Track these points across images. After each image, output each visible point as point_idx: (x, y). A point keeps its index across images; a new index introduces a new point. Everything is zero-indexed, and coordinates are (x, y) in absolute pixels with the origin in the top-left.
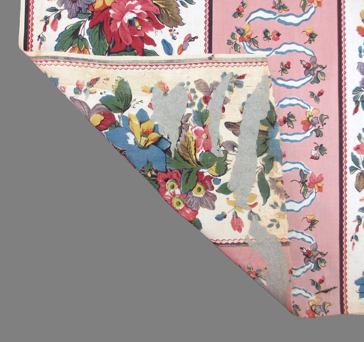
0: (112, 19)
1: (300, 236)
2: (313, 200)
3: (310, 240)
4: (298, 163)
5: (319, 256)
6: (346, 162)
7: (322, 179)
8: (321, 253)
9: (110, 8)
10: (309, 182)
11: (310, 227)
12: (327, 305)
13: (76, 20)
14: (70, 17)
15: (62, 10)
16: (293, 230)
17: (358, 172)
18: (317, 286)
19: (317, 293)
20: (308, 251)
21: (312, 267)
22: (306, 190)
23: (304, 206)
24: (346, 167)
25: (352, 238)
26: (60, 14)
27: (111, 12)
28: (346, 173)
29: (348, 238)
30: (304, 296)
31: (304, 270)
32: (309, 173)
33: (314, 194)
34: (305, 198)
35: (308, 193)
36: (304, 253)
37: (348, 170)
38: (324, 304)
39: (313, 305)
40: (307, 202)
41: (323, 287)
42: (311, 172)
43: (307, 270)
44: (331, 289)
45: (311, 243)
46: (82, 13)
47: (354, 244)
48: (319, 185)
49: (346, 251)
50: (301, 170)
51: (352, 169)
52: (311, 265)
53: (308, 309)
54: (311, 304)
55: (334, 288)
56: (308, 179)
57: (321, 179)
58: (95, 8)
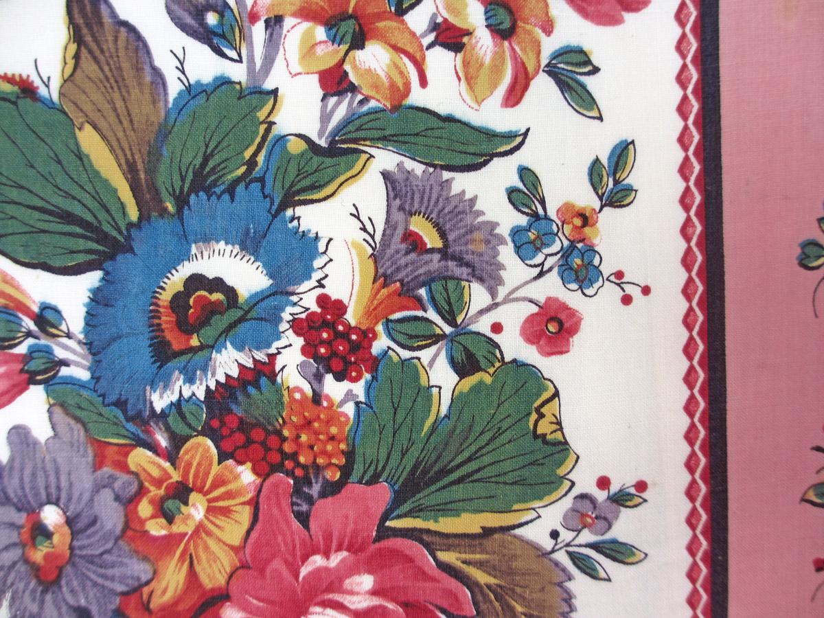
9: (223, 596)
58: (155, 605)
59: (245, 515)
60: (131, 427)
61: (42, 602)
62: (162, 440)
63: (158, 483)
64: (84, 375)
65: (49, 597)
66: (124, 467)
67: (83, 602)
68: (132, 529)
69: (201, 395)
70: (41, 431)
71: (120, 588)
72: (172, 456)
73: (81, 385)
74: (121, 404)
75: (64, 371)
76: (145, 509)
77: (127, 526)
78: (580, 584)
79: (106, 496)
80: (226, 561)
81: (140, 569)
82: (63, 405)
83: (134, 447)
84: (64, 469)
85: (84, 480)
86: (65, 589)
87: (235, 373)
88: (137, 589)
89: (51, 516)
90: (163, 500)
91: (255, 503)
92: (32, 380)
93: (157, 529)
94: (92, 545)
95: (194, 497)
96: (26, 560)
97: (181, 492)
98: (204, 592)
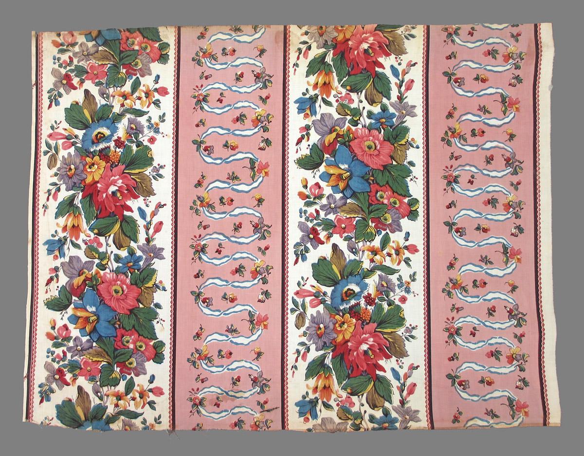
0: (99, 191)
1: (248, 365)
2: (259, 336)
3: (257, 368)
4: (247, 305)
5: (264, 382)
6: (287, 304)
7: (267, 318)
8: (266, 379)
9: (98, 182)
10: (256, 320)
11: (256, 358)
12: (269, 422)
13: (72, 192)
14: (67, 190)
15: (61, 184)
16: (243, 360)
17: (298, 312)
18: (262, 407)
19: (261, 412)
20: (255, 377)
21: (259, 391)
22: (253, 328)
23: (252, 341)
24: (287, 309)
25: (293, 367)
26: (59, 187)
27: (99, 185)
28: (287, 314)
29: (289, 367)
30: (250, 414)
31: (252, 392)
32: (256, 313)
33: (260, 331)
34: (253, 334)
35: (256, 330)
36: (252, 379)
37: (289, 311)
38: (267, 421)
39: (257, 421)
40: (254, 337)
41: (267, 407)
42: (258, 313)
43: (254, 393)
44: (274, 409)
45: (257, 371)
46: (76, 186)
47: (294, 372)
48: (265, 323)
49: (287, 379)
50: (250, 311)
51: (293, 311)
52: (258, 389)
53: (252, 424)
54: (255, 420)
55: (276, 408)
56: (255, 318)
57: (266, 318)
58: (86, 182)
59: (353, 327)
60: (337, 312)
62: (341, 314)
63: (340, 321)
64: (330, 303)
65: (319, 340)
66: (335, 318)
67: (325, 341)
68: (335, 329)
69: (348, 307)
70: (322, 312)
71: (332, 339)
72: (343, 317)
73: (329, 304)
74: (335, 308)
75: (327, 302)
76: (337, 325)
77: (334, 328)
78: (406, 342)
79: (331, 323)
80: (350, 335)
81: (335, 336)
82: (326, 307)
83: (336, 315)
84: (325, 318)
85: (328, 320)
86: (322, 338)
87: (354, 304)
88: (334, 339)
89: (322, 326)
90: (340, 324)
91: (355, 325)
92: (321, 303)
93: (339, 329)
94: (328, 331)
95: (345, 324)
96: (316, 333)
97: (343, 323)
98: (346, 340)
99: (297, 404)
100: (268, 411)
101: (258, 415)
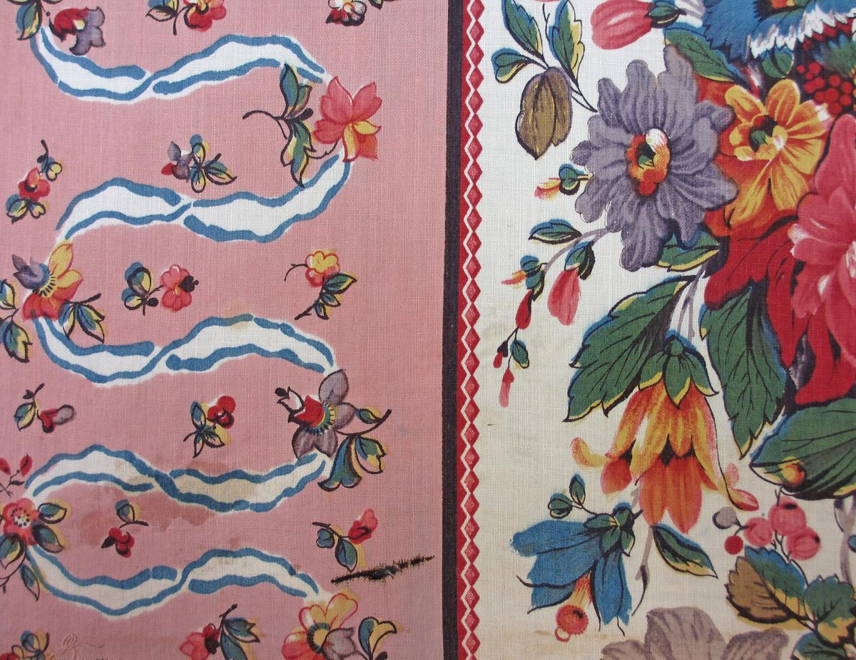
1: (274, 341)
2: (333, 192)
3: (315, 357)
4: (274, 40)
5: (357, 426)
6: (479, 32)
7: (376, 104)
8: (362, 414)
10: (317, 116)
11: (316, 305)
12: (378, 630)
16: (247, 318)
17: (531, 71)
18: (342, 552)
19: (338, 580)
20: (308, 403)
21: (326, 474)
22: (307, 152)
23: (297, 218)
24: (479, 55)
25: (502, 350)
28: (478, 78)
29: (486, 351)
30: (283, 588)
31: (291, 480)
32: (320, 81)
33: (339, 167)
34: (302, 186)
35: (315, 165)
36: (292, 412)
37: (486, 66)
38: (366, 626)
39: (317, 627)
40: (307, 201)
41: (368, 555)
42: (327, 78)
43: (303, 482)
44: (403, 565)
45: (320, 369)
47: (508, 378)
48: (363, 128)
49: (474, 411)
50: (287, 67)
51: (506, 63)
52: (322, 463)
53: (293, 638)
54: (309, 622)
55: (417, 561)
56: (314, 104)
57: (369, 104)
59: (817, 148)
60: (731, 67)
61: (638, 213)
62: (756, 80)
63: (748, 115)
64: (697, 23)
65: (644, 209)
66: (721, 100)
67: (673, 215)
68: (723, 154)
69: (792, 46)
70: (656, 66)
71: (706, 205)
72: (762, 94)
73: (694, 31)
74: (725, 48)
75: (681, 19)
76: (735, 137)
77: (718, 151)
79: (704, 124)
80: (799, 186)
81: (725, 189)
82: (677, 47)
83: (731, 84)
84: (671, 99)
85: (687, 109)
86: (659, 203)
87: (820, 30)
88: (721, 207)
89: (655, 138)
90: (752, 130)
91: (827, 138)
92: (654, 24)
93: (743, 155)
94: (687, 165)
95: (778, 130)
96: (628, 176)
97: (767, 125)
98: (778, 213)
99: (522, 542)
100: (375, 575)
101: (324, 596)
